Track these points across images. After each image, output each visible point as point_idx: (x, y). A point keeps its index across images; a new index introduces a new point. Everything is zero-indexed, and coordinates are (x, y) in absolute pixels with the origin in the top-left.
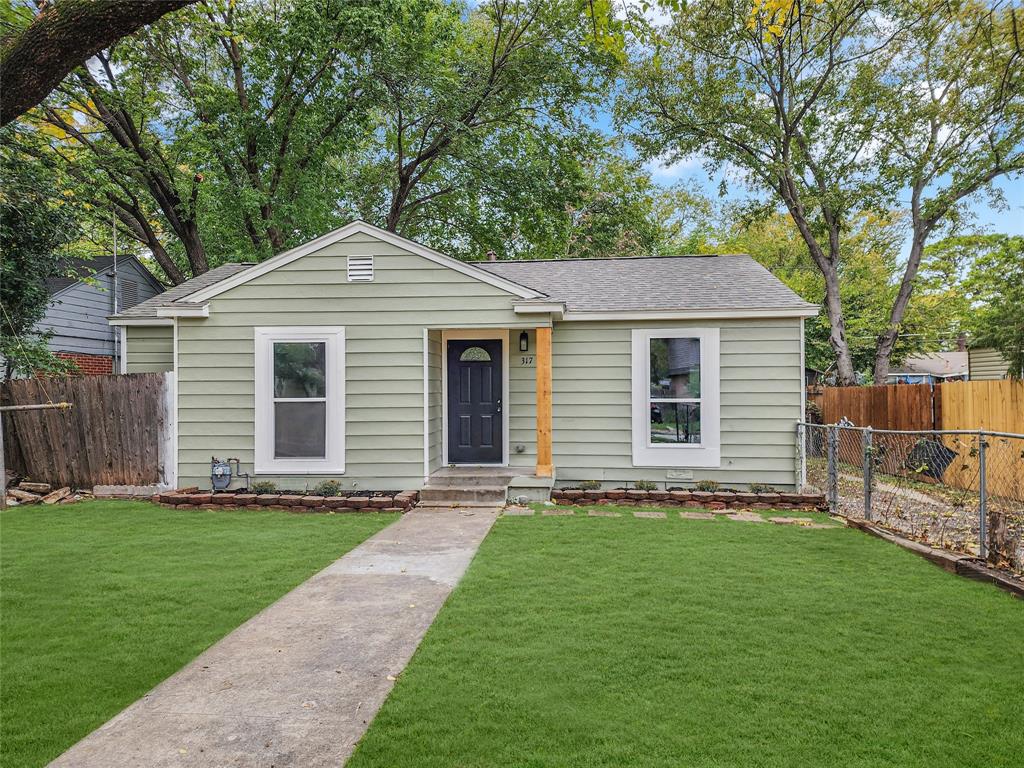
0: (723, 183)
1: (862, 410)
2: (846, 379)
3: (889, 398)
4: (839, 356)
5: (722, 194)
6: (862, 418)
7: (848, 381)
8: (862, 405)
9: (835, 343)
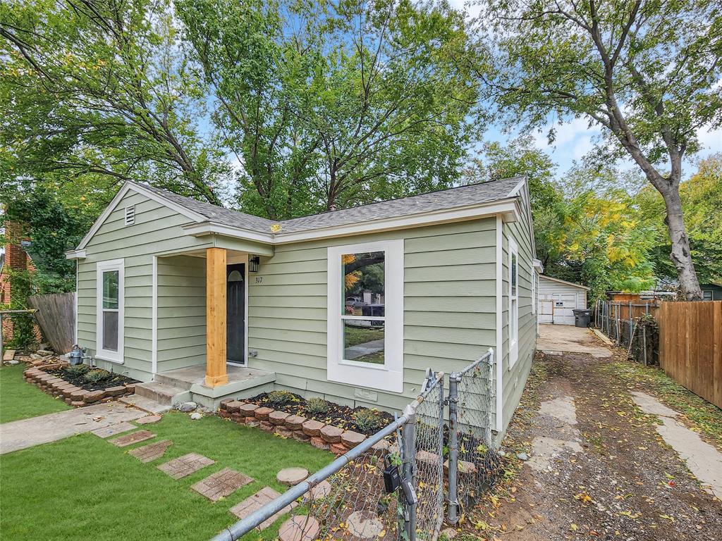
0: (551, 131)
1: (688, 327)
2: (689, 293)
3: (715, 317)
4: (680, 272)
5: (551, 141)
6: (687, 336)
7: (691, 296)
8: (687, 322)
9: (676, 258)
